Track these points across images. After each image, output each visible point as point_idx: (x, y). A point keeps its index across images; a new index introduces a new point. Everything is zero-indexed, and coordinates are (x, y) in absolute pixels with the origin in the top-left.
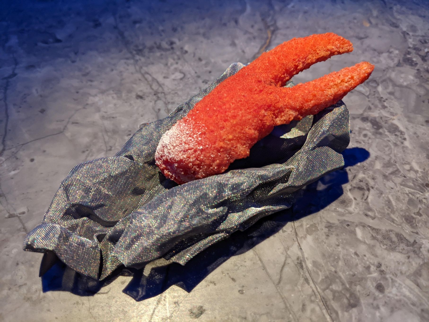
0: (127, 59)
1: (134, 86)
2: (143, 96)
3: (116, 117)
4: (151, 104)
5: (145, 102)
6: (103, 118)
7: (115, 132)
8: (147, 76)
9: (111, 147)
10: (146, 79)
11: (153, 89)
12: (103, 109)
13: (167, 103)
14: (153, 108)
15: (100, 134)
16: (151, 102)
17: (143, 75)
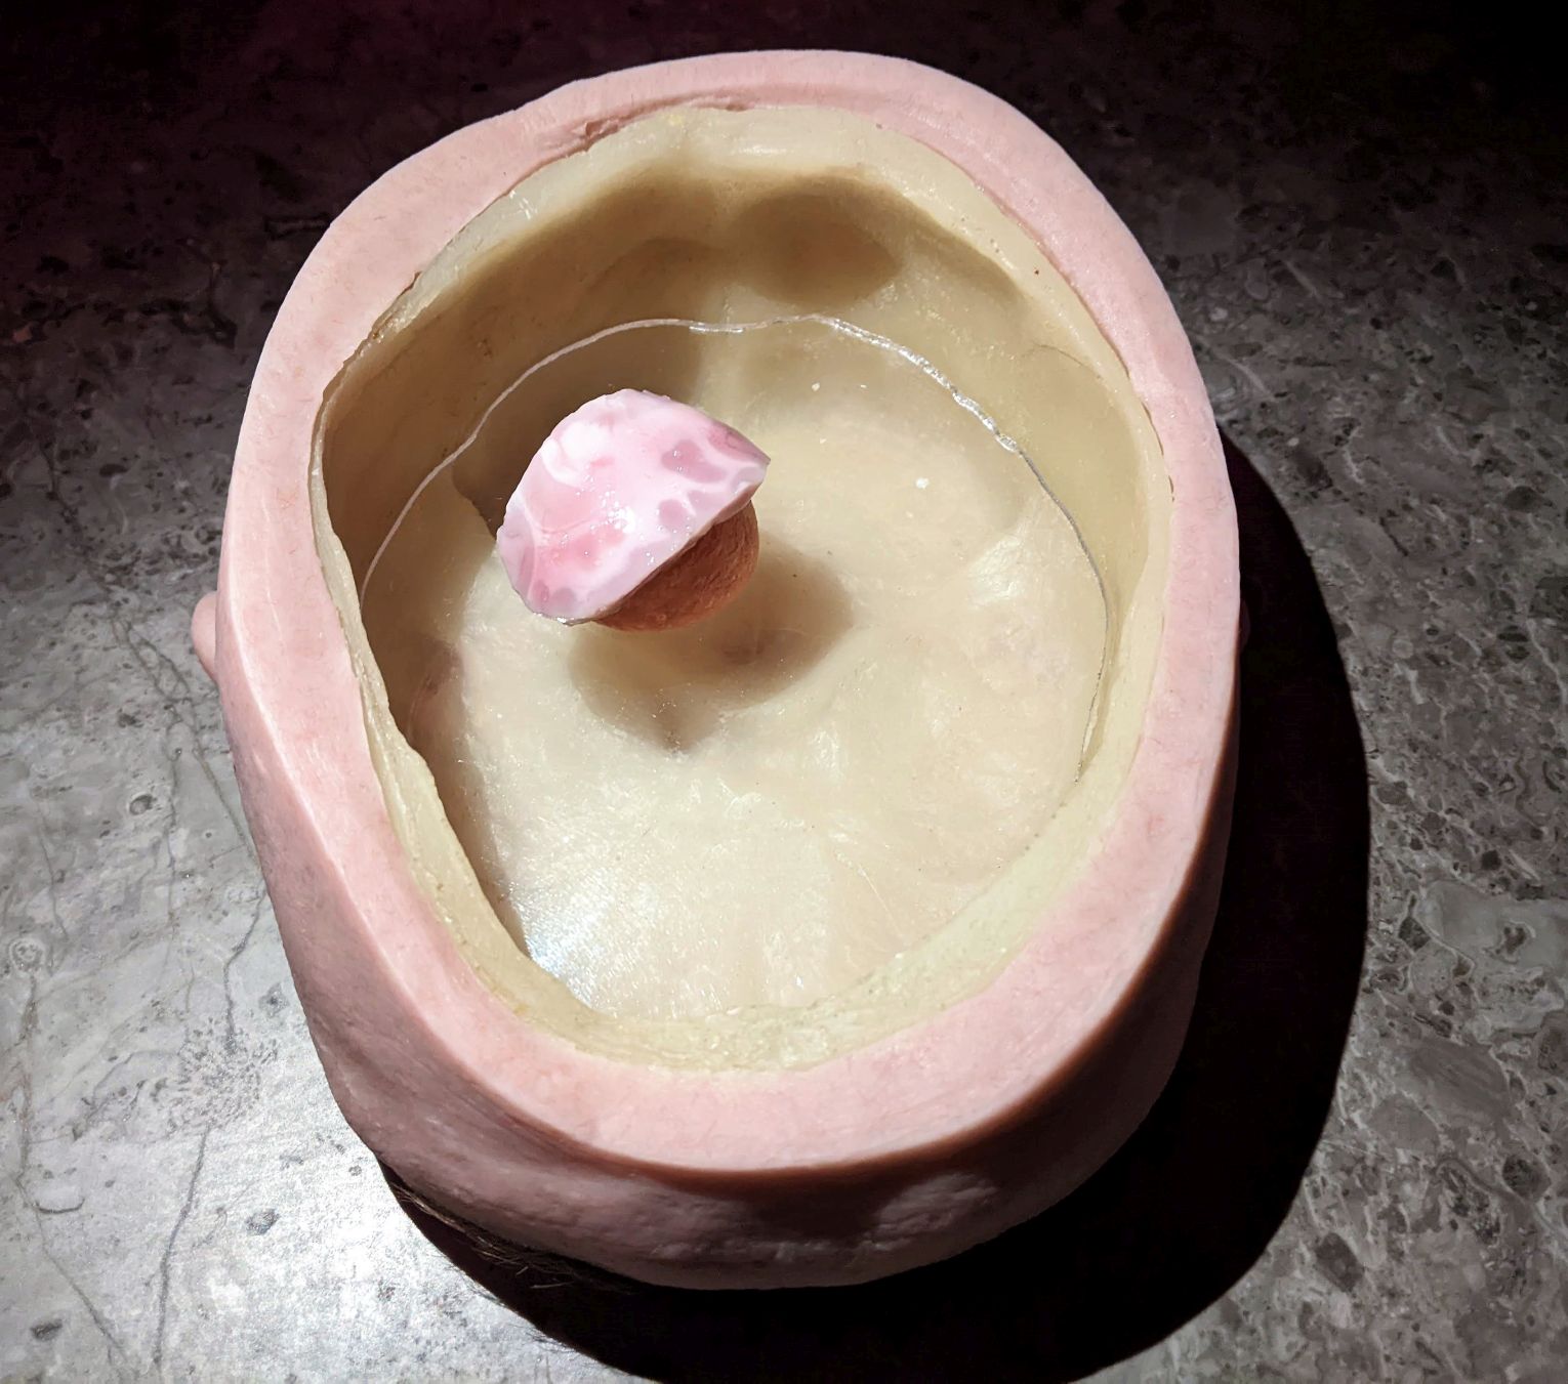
0: (90, 602)
1: (113, 686)
2: (137, 717)
3: (70, 787)
4: (158, 737)
5: (143, 734)
6: (38, 793)
7: (70, 830)
8: (145, 652)
9: (63, 873)
10: (144, 664)
11: (161, 692)
12: (36, 769)
13: (198, 728)
14: (164, 750)
15: (34, 840)
16: (156, 730)
17: (135, 650)
